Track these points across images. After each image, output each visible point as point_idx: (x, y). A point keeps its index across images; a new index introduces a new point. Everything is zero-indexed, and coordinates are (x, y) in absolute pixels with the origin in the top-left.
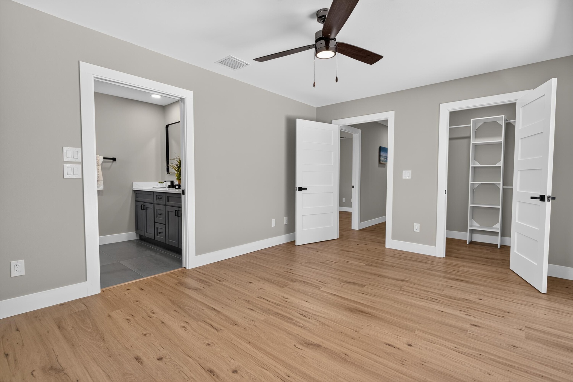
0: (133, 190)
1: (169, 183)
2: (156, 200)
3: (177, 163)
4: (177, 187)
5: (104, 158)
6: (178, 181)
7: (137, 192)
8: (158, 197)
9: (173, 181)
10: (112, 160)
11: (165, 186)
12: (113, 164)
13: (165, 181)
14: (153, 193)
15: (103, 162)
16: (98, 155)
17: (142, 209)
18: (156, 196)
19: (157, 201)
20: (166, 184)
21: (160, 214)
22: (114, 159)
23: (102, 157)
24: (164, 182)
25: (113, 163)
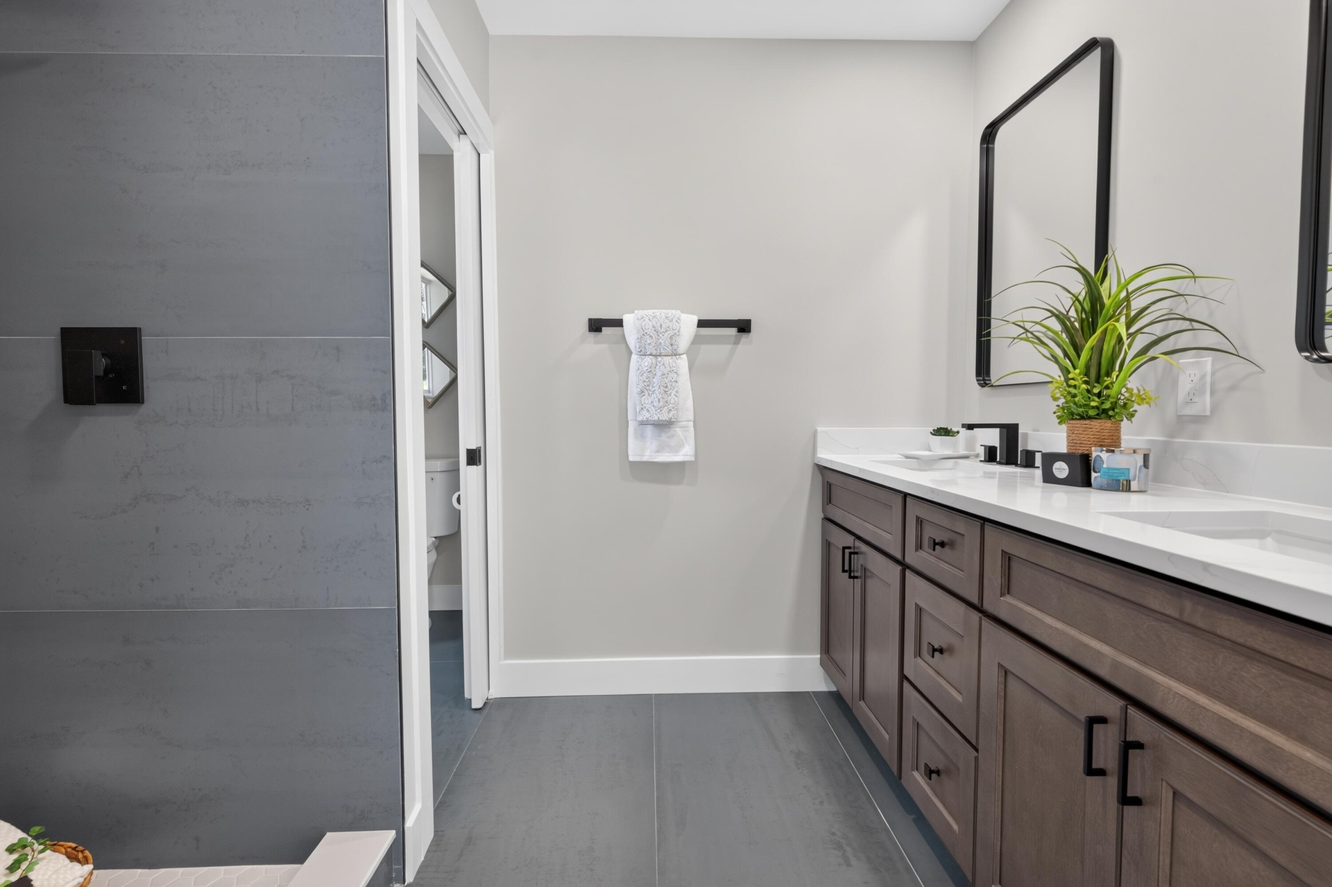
0: (817, 465)
1: (993, 438)
2: (919, 546)
3: (1064, 303)
4: (1061, 470)
5: (702, 324)
6: (1064, 427)
7: (832, 479)
8: (930, 533)
9: (1015, 427)
10: (733, 331)
11: (963, 452)
12: (740, 347)
13: (970, 427)
14: (899, 499)
15: (697, 340)
16: (679, 312)
17: (847, 568)
18: (920, 522)
19: (921, 553)
20: (970, 444)
21: (941, 651)
22: (744, 327)
23: (694, 320)
24: (963, 431)
25: (737, 342)
